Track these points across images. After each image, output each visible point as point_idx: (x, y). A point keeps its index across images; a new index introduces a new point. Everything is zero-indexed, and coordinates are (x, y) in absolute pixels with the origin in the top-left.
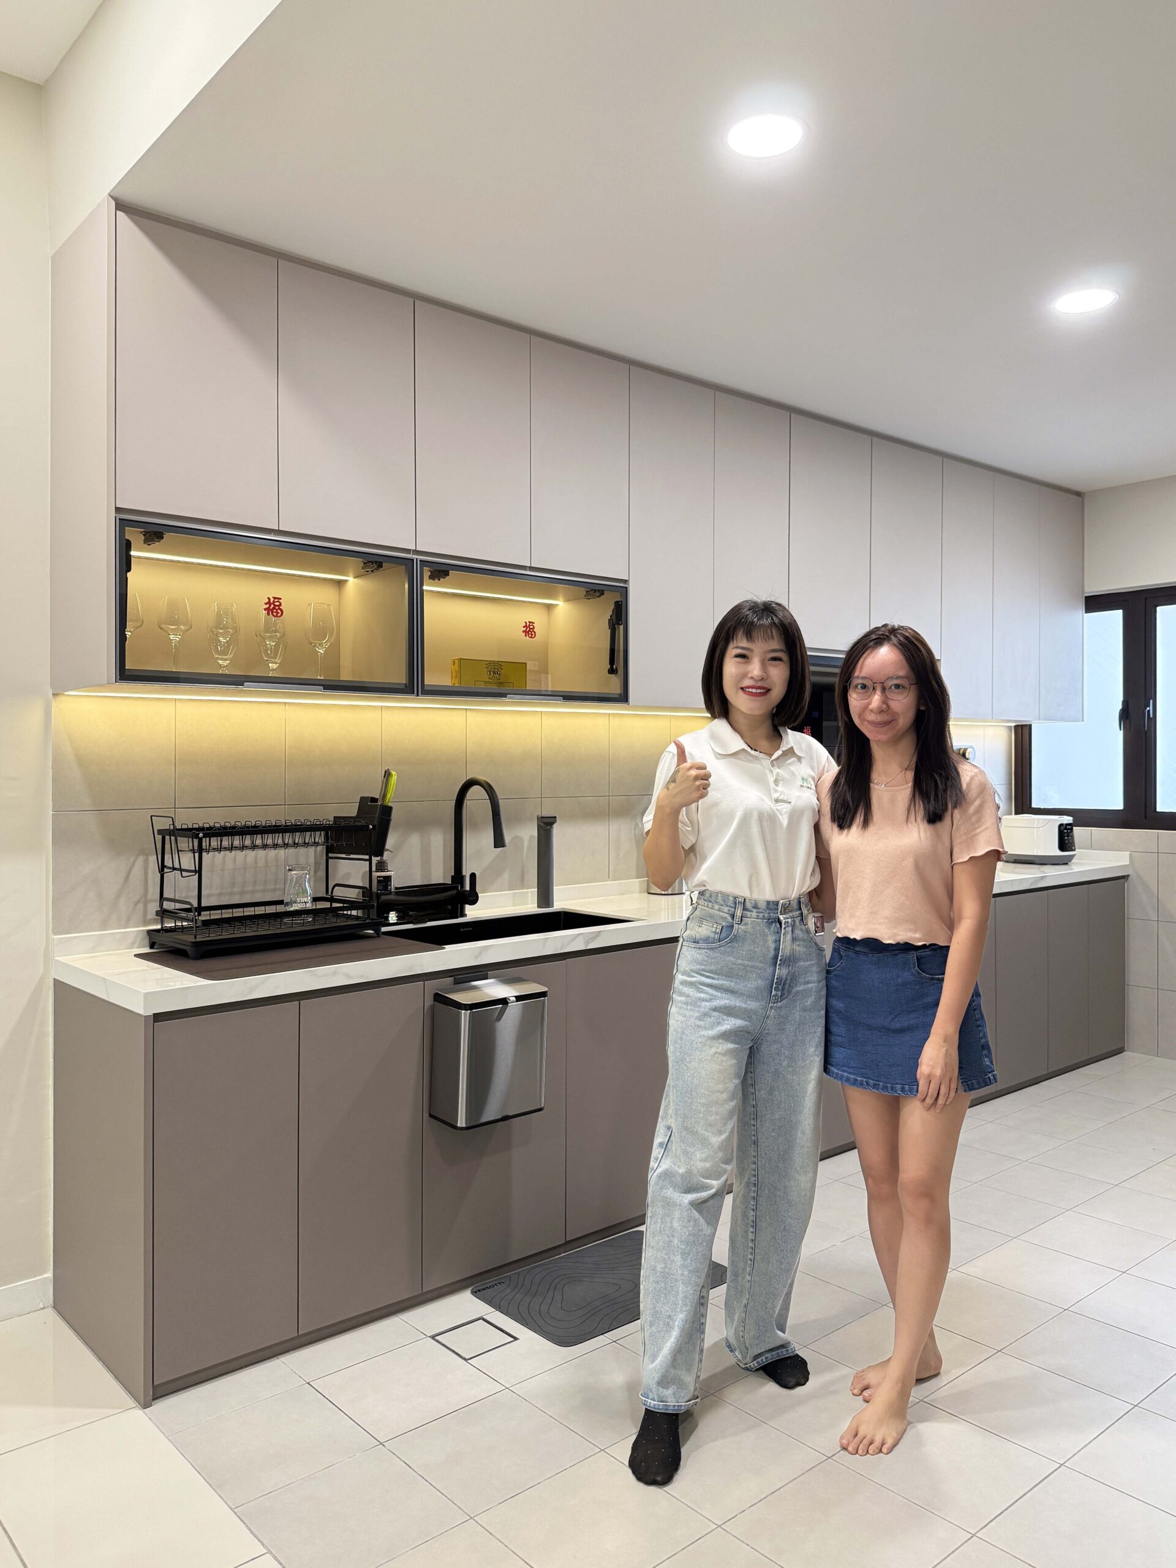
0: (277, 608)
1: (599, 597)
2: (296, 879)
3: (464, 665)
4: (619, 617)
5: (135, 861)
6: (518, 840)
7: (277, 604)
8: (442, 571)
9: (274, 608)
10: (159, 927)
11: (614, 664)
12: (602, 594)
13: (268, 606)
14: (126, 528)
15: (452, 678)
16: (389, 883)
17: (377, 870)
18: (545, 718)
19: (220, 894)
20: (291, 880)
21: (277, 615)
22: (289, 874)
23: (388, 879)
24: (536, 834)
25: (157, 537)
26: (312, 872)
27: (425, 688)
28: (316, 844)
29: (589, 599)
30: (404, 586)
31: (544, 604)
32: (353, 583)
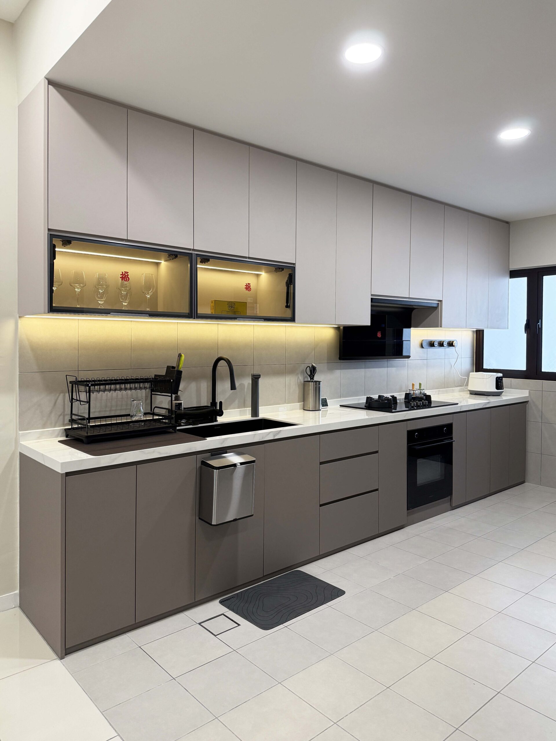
0: (126, 277)
1: (281, 271)
2: (136, 405)
3: (217, 303)
4: (291, 281)
5: (59, 396)
6: (242, 385)
7: (126, 275)
8: (207, 259)
9: (125, 277)
10: (70, 427)
11: (288, 303)
12: (283, 270)
13: (122, 276)
14: (53, 238)
15: (211, 309)
16: (181, 406)
17: (175, 400)
18: (255, 327)
19: (100, 412)
20: (134, 405)
21: (126, 280)
22: (133, 402)
23: (181, 404)
24: (251, 382)
25: (68, 243)
26: (144, 401)
27: (198, 315)
28: (145, 388)
29: (277, 272)
30: (188, 265)
31: (255, 274)
32: (164, 264)
